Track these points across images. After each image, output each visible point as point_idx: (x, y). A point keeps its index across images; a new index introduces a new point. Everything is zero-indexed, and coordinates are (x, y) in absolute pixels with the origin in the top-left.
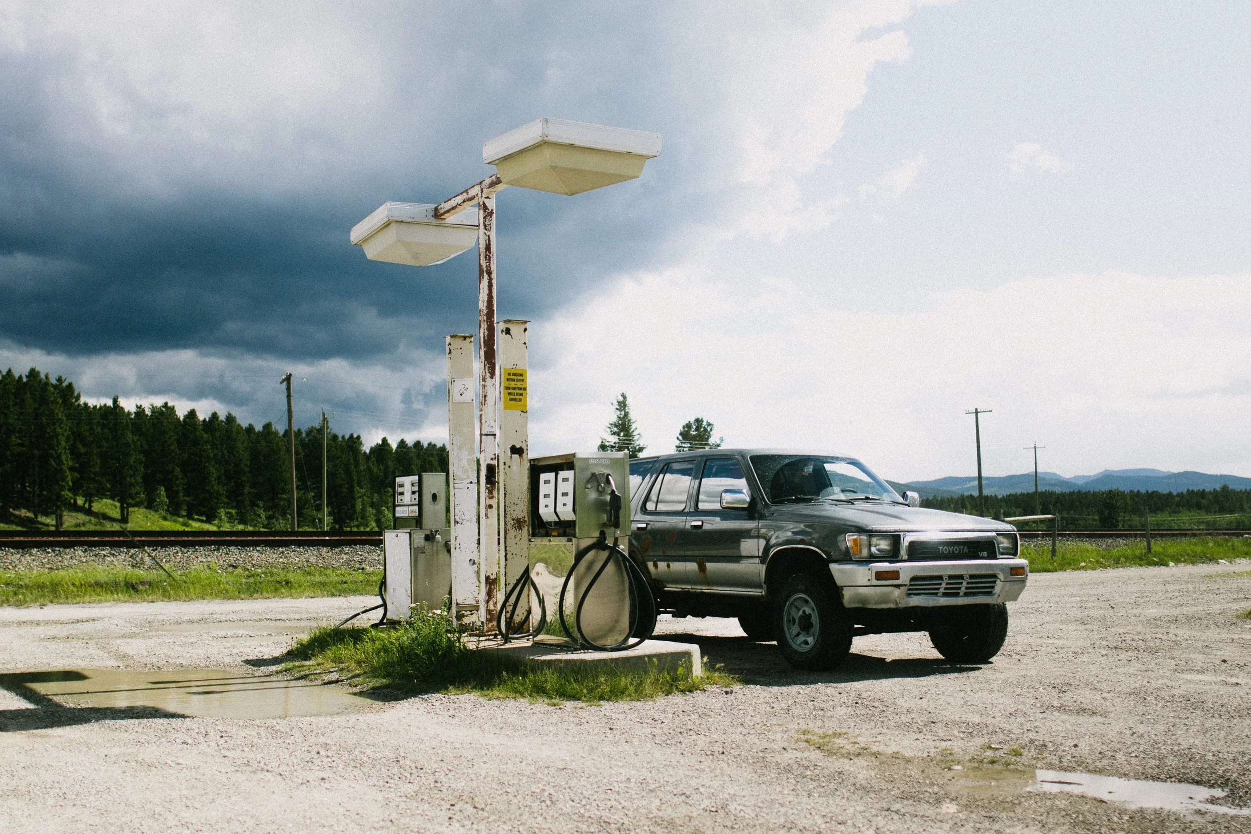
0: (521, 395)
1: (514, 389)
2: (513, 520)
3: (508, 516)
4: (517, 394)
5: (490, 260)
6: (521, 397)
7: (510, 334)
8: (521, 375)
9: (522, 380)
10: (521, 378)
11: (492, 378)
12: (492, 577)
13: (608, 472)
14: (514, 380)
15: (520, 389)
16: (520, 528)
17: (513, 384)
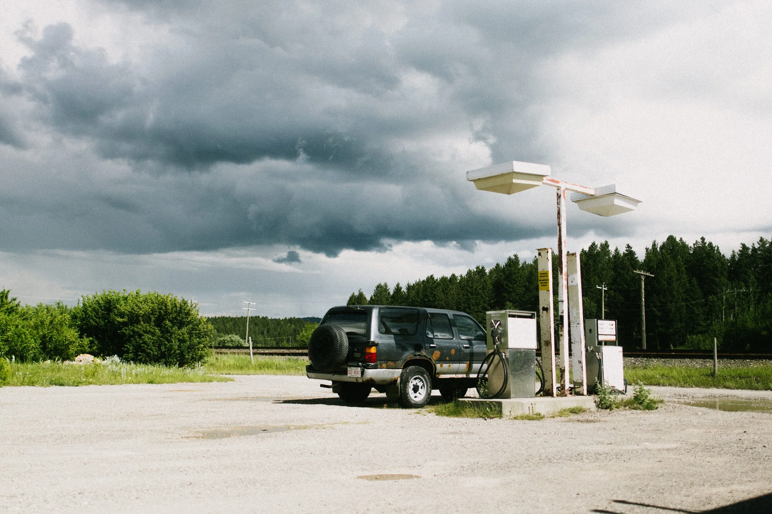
0: (546, 283)
1: (543, 280)
2: (544, 341)
3: (539, 340)
4: (545, 283)
5: (559, 219)
8: (546, 274)
10: (546, 275)
11: (561, 274)
12: (563, 369)
13: (499, 320)
14: (543, 276)
15: (546, 280)
16: (548, 346)
17: (542, 278)
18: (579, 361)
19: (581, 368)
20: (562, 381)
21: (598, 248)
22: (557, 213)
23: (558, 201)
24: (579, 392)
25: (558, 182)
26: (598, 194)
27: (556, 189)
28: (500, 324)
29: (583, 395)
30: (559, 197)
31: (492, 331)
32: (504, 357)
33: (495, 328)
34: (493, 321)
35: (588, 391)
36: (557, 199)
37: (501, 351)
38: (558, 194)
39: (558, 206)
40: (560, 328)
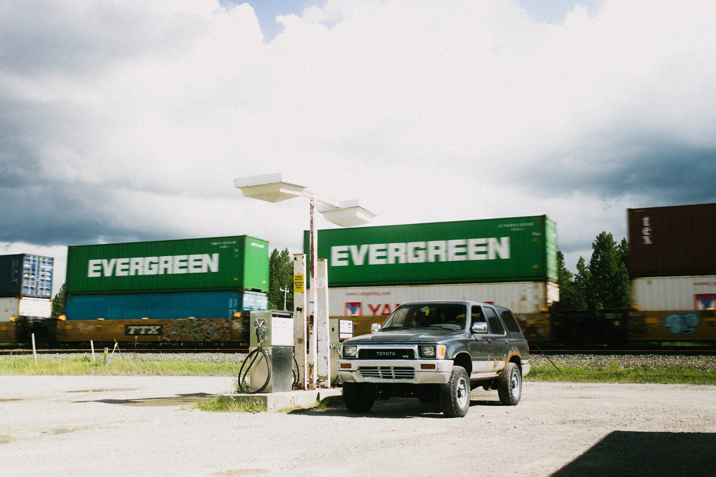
0: (301, 285)
1: (298, 283)
2: (298, 339)
3: (296, 338)
4: (300, 285)
5: (312, 227)
6: (301, 286)
7: (296, 260)
8: (301, 277)
9: (302, 279)
11: (312, 278)
12: (312, 364)
13: (263, 319)
14: (298, 279)
15: (301, 283)
16: (301, 343)
17: (297, 281)
18: (324, 357)
19: (327, 363)
20: (311, 375)
21: (279, 255)
22: (310, 222)
23: (312, 211)
24: (324, 385)
25: (312, 194)
26: (343, 207)
27: (310, 200)
28: (263, 323)
29: (327, 388)
30: (312, 207)
31: (257, 330)
32: (267, 354)
33: (259, 327)
34: (257, 320)
35: (331, 385)
36: (311, 209)
37: (264, 348)
38: (311, 205)
39: (311, 216)
40: (310, 327)
